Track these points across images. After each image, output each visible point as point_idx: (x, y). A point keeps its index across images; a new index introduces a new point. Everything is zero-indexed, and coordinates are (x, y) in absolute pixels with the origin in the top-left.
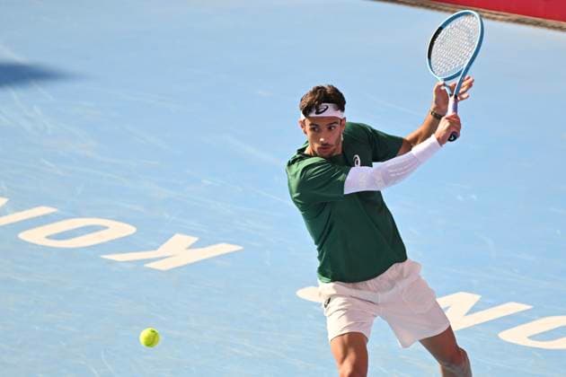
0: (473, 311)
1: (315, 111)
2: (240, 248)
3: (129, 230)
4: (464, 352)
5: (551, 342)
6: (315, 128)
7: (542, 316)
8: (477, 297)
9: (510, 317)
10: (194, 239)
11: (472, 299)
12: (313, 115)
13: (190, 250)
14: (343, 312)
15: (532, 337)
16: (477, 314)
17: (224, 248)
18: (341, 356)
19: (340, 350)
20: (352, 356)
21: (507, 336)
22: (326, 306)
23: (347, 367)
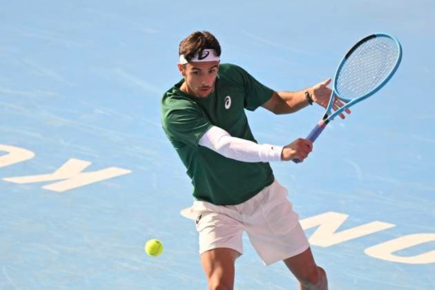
0: (341, 229)
1: (197, 57)
2: (129, 171)
3: (29, 155)
4: (322, 270)
5: (413, 258)
6: (197, 72)
7: (405, 234)
8: (345, 217)
9: (375, 234)
10: (86, 164)
11: (339, 218)
12: (196, 60)
13: (82, 174)
14: (212, 229)
15: (395, 253)
16: (345, 232)
17: (114, 172)
18: (209, 270)
19: (208, 265)
20: (218, 271)
21: (372, 252)
22: (197, 222)
23: (215, 281)
